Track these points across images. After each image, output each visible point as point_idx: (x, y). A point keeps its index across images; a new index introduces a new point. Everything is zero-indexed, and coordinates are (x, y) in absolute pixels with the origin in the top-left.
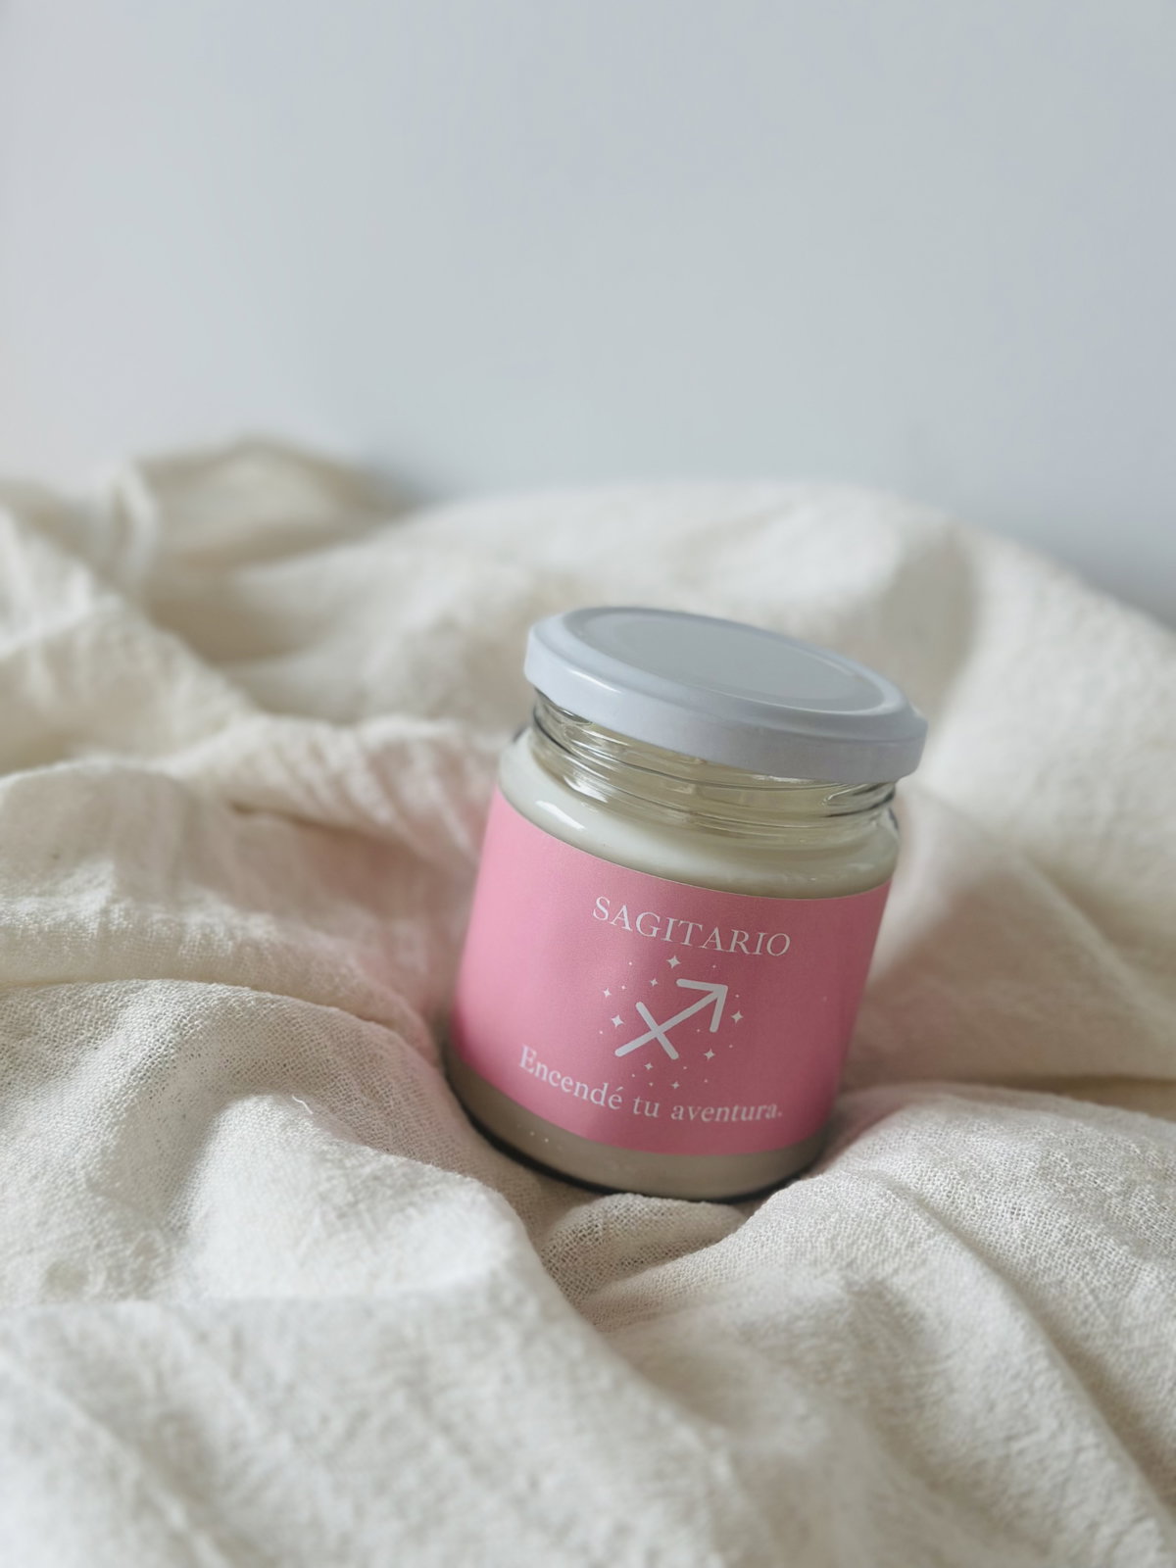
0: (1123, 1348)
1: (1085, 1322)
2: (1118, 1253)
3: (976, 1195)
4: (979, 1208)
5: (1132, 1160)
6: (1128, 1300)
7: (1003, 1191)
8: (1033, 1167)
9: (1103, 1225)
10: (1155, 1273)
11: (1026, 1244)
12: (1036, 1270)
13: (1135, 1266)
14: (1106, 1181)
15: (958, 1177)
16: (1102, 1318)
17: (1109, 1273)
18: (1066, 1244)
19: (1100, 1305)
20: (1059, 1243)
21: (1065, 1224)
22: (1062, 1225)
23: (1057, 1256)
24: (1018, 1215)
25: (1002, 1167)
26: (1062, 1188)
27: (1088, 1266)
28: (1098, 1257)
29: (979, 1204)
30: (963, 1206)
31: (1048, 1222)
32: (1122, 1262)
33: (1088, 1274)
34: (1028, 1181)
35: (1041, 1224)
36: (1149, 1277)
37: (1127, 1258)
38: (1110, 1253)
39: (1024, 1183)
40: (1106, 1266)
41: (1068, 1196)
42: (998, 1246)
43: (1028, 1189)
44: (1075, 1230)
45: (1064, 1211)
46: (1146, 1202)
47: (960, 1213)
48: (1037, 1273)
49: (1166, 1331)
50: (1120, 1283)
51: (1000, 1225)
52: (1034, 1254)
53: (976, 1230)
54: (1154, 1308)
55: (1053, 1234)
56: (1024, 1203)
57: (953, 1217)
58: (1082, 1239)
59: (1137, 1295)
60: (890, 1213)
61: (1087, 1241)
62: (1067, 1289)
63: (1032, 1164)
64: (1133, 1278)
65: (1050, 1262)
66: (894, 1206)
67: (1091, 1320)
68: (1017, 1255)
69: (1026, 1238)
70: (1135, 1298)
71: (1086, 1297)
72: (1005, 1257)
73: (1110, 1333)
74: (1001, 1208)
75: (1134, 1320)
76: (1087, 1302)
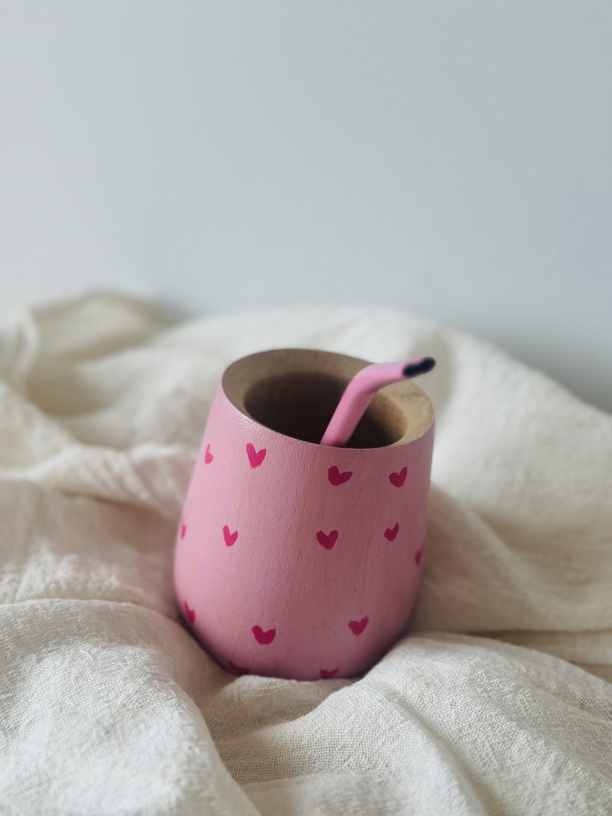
0: (504, 779)
1: (484, 765)
3: (435, 696)
5: (521, 675)
6: (510, 750)
7: (448, 693)
8: (465, 679)
9: (499, 710)
10: (526, 735)
11: (457, 721)
12: (461, 735)
13: (515, 732)
14: (505, 685)
15: (425, 686)
16: (495, 761)
17: (501, 735)
18: (479, 720)
19: (494, 754)
20: (475, 720)
22: (477, 710)
23: (473, 726)
24: (455, 706)
25: (449, 680)
26: (479, 690)
27: (490, 732)
28: (496, 727)
29: (435, 700)
30: (426, 702)
31: (470, 709)
32: (508, 730)
33: (489, 736)
34: (462, 687)
35: (466, 710)
37: (511, 727)
38: (503, 724)
39: (459, 688)
40: (499, 732)
41: (483, 695)
42: (443, 723)
43: (461, 691)
44: (484, 713)
47: (425, 706)
48: (463, 737)
51: (445, 712)
52: (461, 726)
53: (432, 715)
55: (472, 715)
56: (458, 699)
57: (421, 709)
58: (487, 717)
64: (514, 738)
65: (469, 730)
68: (452, 728)
69: (457, 718)
70: (514, 749)
71: (487, 750)
72: (445, 729)
73: (498, 770)
74: (446, 702)
75: (512, 761)
76: (488, 752)
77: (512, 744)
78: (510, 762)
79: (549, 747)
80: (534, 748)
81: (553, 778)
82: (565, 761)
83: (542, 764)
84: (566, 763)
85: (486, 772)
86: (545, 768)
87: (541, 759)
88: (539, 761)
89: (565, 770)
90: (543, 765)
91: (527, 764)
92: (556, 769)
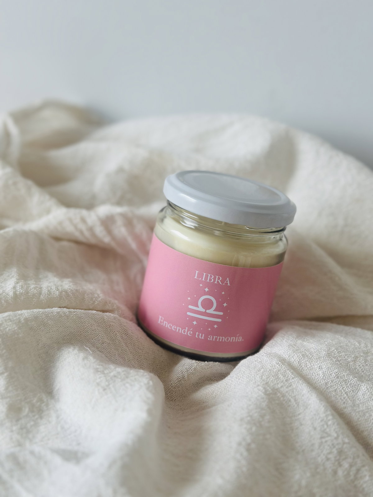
0: (357, 411)
1: (344, 403)
2: (353, 380)
3: (307, 363)
4: (308, 367)
5: (356, 348)
6: (357, 395)
7: (316, 361)
8: (325, 353)
9: (348, 372)
10: (366, 386)
11: (324, 378)
12: (327, 386)
13: (359, 384)
14: (348, 357)
15: (301, 356)
17: (351, 387)
18: (337, 378)
19: (348, 397)
20: (335, 378)
21: (336, 371)
22: (335, 372)
23: (334, 381)
24: (321, 369)
25: (315, 353)
27: (344, 385)
28: (347, 382)
29: (308, 365)
30: (303, 366)
31: (331, 371)
32: (355, 383)
33: (344, 387)
34: (324, 358)
35: (329, 372)
36: (364, 387)
37: (356, 382)
38: (351, 380)
39: (322, 359)
40: (350, 385)
41: (336, 363)
42: (315, 379)
43: (324, 361)
44: (339, 373)
45: (336, 367)
46: (361, 363)
47: (302, 369)
48: (328, 388)
49: (370, 404)
50: (354, 390)
51: (315, 372)
52: (327, 381)
53: (308, 374)
54: (366, 397)
55: (333, 375)
56: (323, 365)
57: (300, 370)
58: (342, 376)
59: (360, 393)
60: (280, 370)
61: (343, 377)
62: (337, 392)
63: (325, 352)
64: (359, 388)
65: (332, 383)
66: (281, 368)
67: (346, 402)
68: (321, 382)
69: (324, 376)
72: (317, 383)
74: (315, 367)
77: (358, 391)
78: (358, 401)
85: (345, 407)
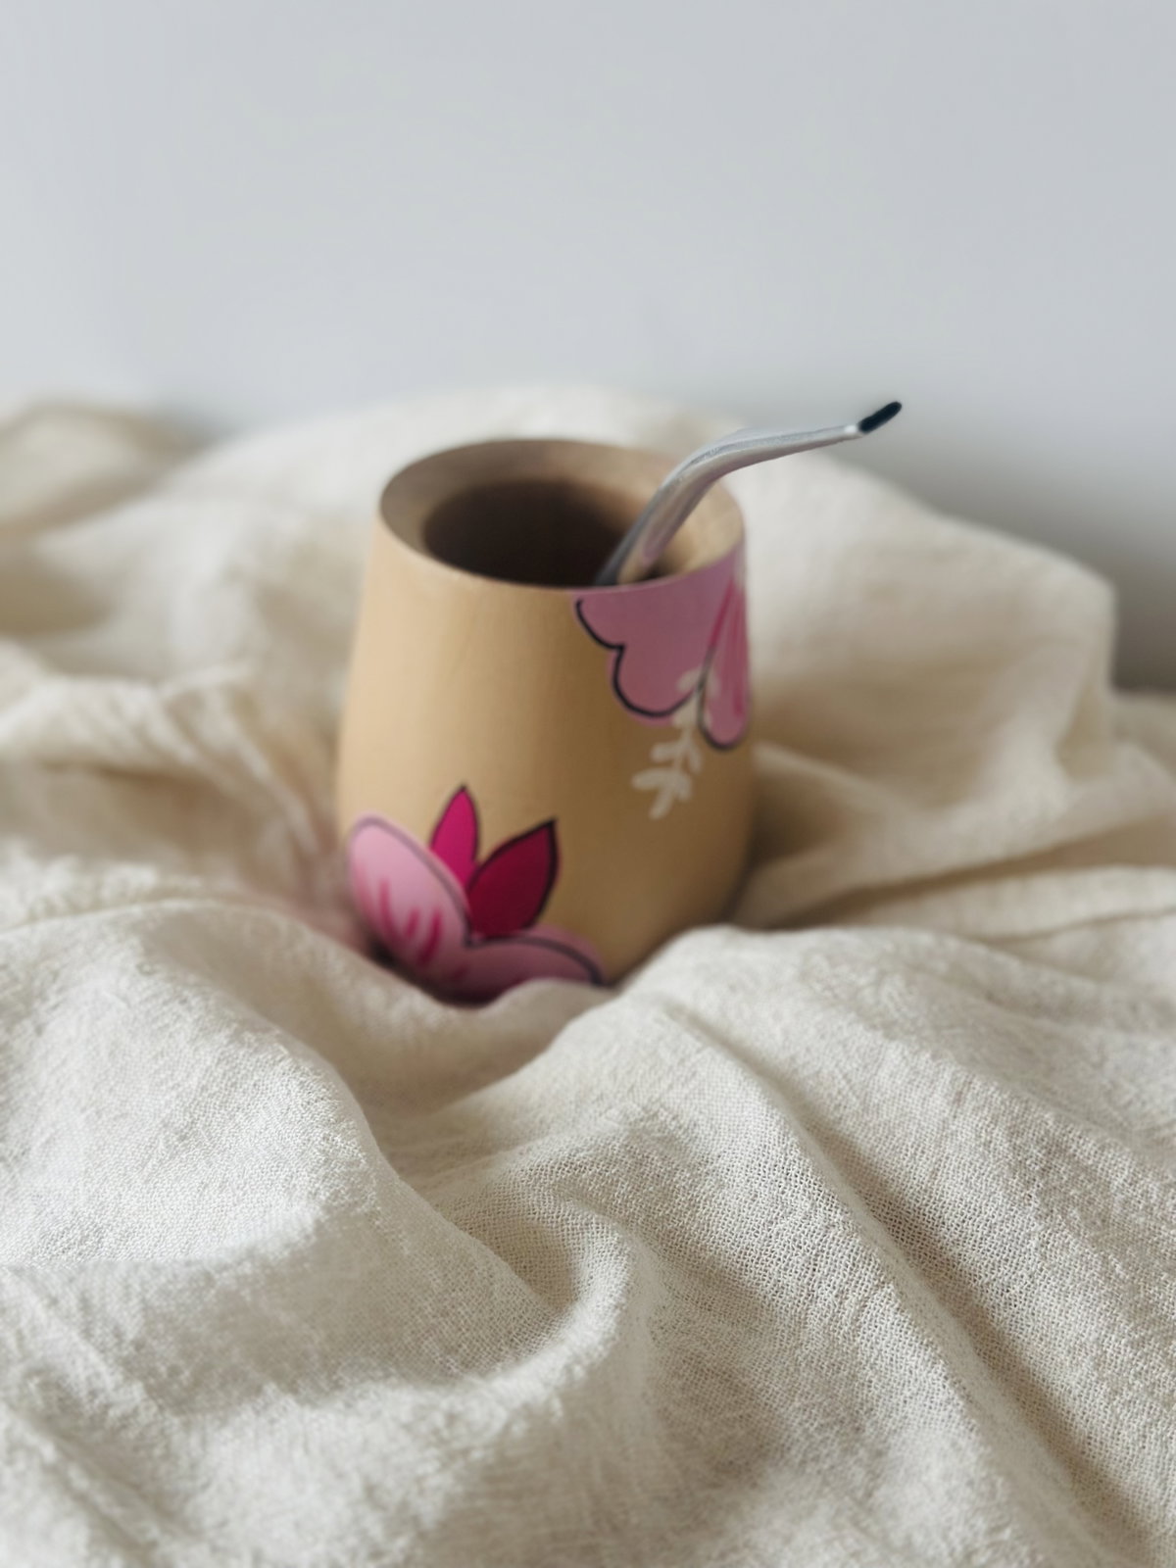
1: (837, 1107)
6: (877, 1078)
9: (854, 1015)
10: (900, 1049)
11: (787, 1044)
12: (796, 1066)
13: (882, 1046)
16: (854, 1099)
17: (859, 1057)
19: (852, 1088)
28: (849, 1044)
30: (733, 1017)
32: (870, 1045)
33: (841, 1061)
34: (788, 986)
37: (875, 1040)
40: (858, 1050)
41: (824, 994)
42: (763, 1051)
45: (819, 1009)
47: (729, 1025)
48: (797, 1069)
50: (869, 1064)
51: (765, 1030)
52: (794, 1051)
53: (743, 1039)
54: (899, 1082)
57: (723, 1029)
59: (884, 1073)
60: (664, 1036)
62: (822, 1077)
63: (793, 970)
64: (881, 1057)
65: (807, 1056)
66: (669, 1029)
68: (779, 1056)
70: (883, 1075)
71: (839, 1083)
72: (769, 1058)
73: (860, 1111)
75: (882, 1095)
76: (841, 1086)
77: (879, 1067)
78: (878, 1096)
79: (940, 1061)
80: (915, 1067)
81: (951, 1110)
82: (968, 1080)
83: (931, 1090)
84: (970, 1083)
85: (841, 1119)
86: (935, 1096)
87: (928, 1084)
88: (925, 1088)
89: (970, 1094)
90: (933, 1093)
91: (908, 1095)
92: (953, 1095)
